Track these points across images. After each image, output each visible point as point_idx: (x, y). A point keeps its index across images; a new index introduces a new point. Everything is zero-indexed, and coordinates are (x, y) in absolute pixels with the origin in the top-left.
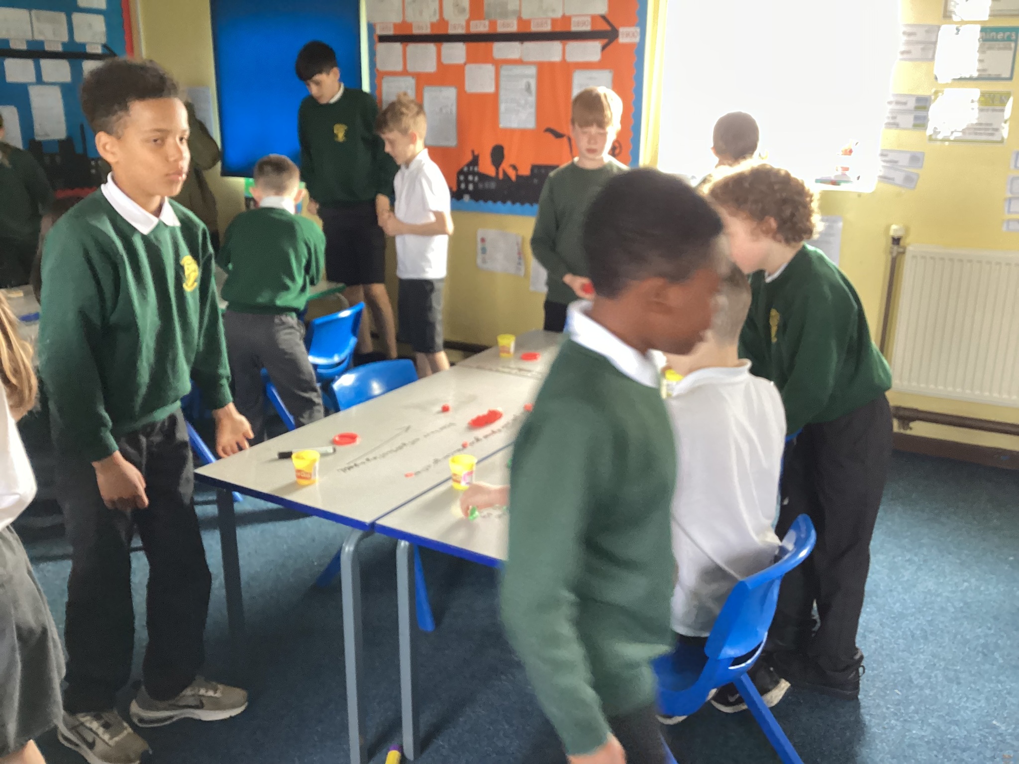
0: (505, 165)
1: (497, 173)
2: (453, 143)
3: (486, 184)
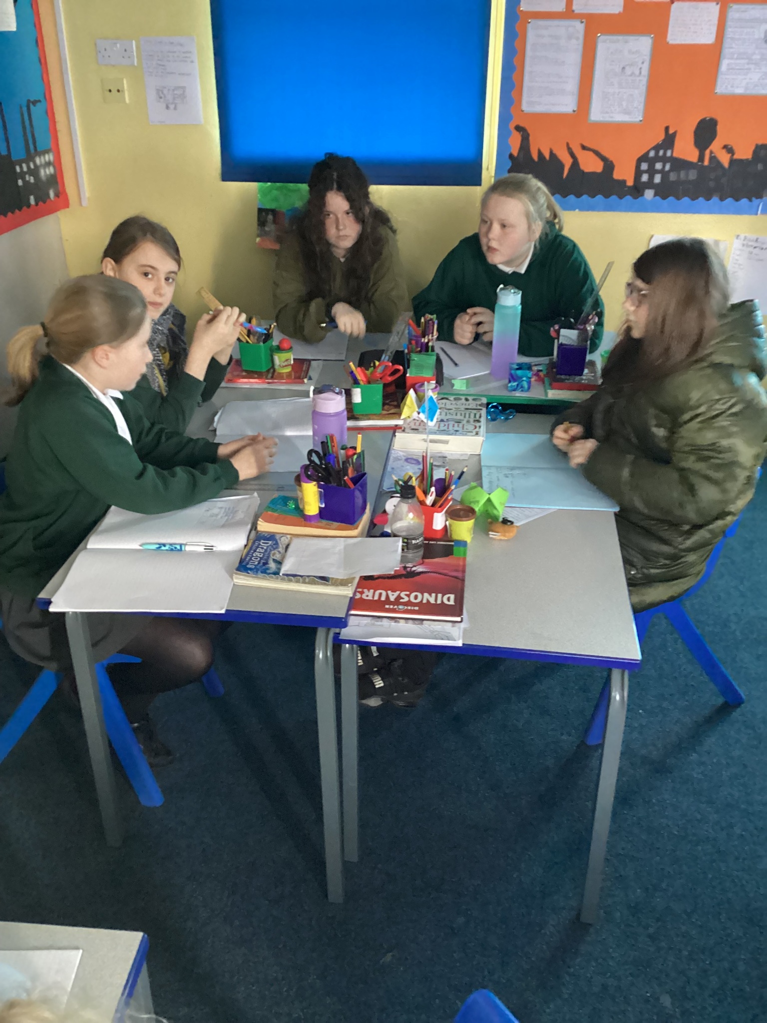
0: (716, 147)
1: (701, 158)
2: (637, 117)
3: (683, 174)
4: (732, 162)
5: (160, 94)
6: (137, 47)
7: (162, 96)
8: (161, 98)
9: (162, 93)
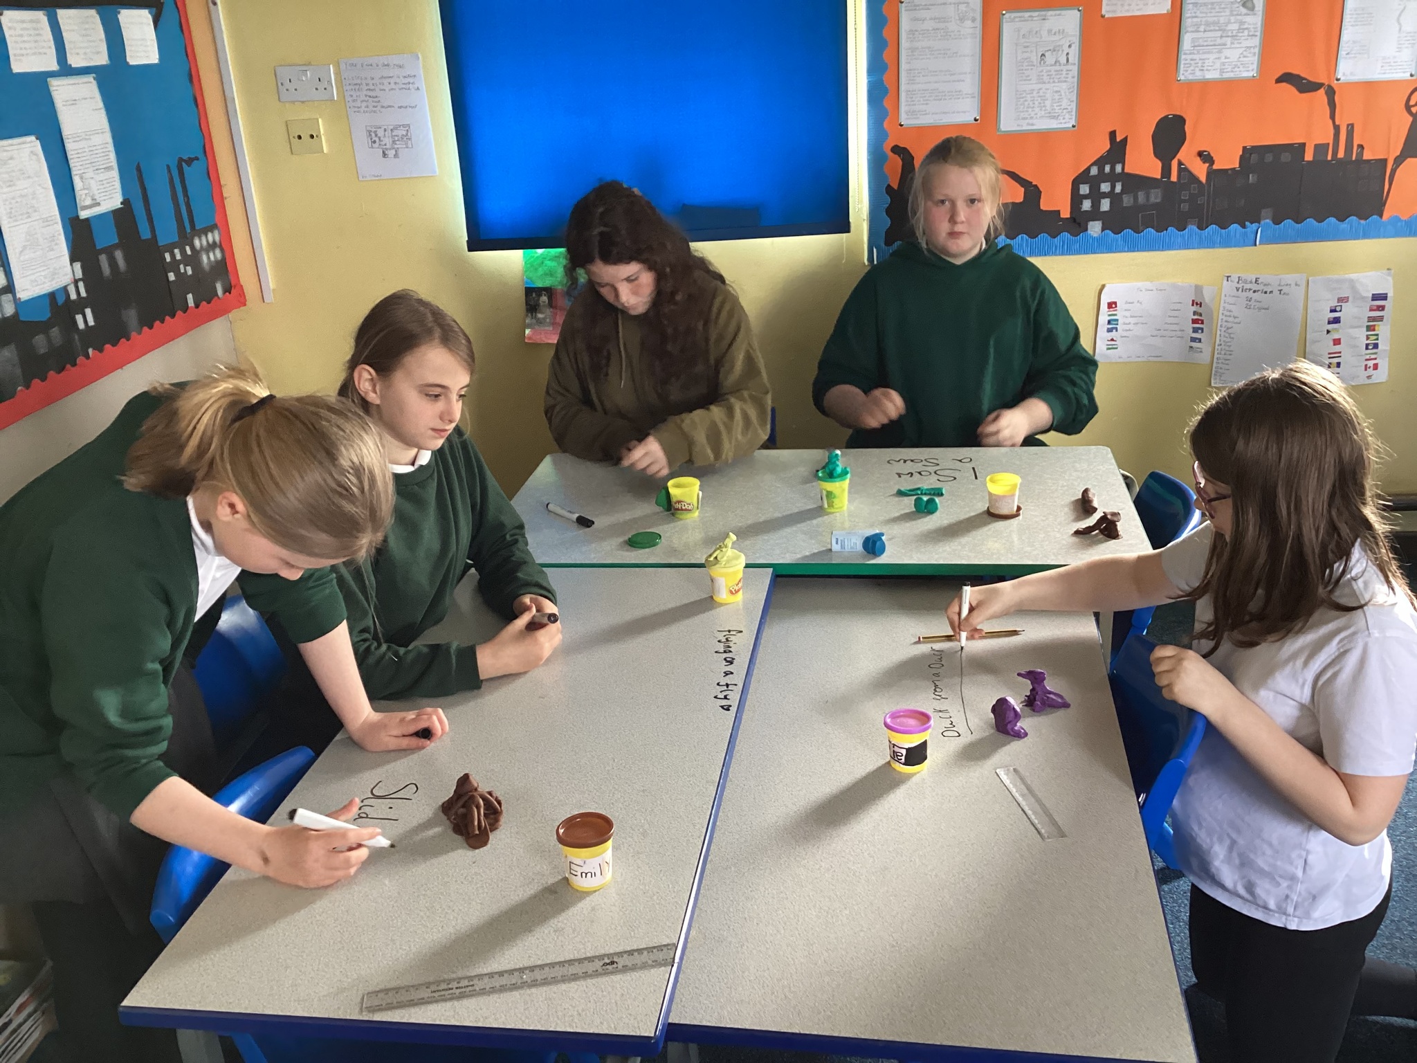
0: (1187, 155)
1: (1166, 171)
2: (1067, 121)
3: (1141, 196)
4: (1211, 174)
5: (373, 137)
6: (338, 74)
7: (377, 140)
8: (375, 142)
9: (376, 135)
